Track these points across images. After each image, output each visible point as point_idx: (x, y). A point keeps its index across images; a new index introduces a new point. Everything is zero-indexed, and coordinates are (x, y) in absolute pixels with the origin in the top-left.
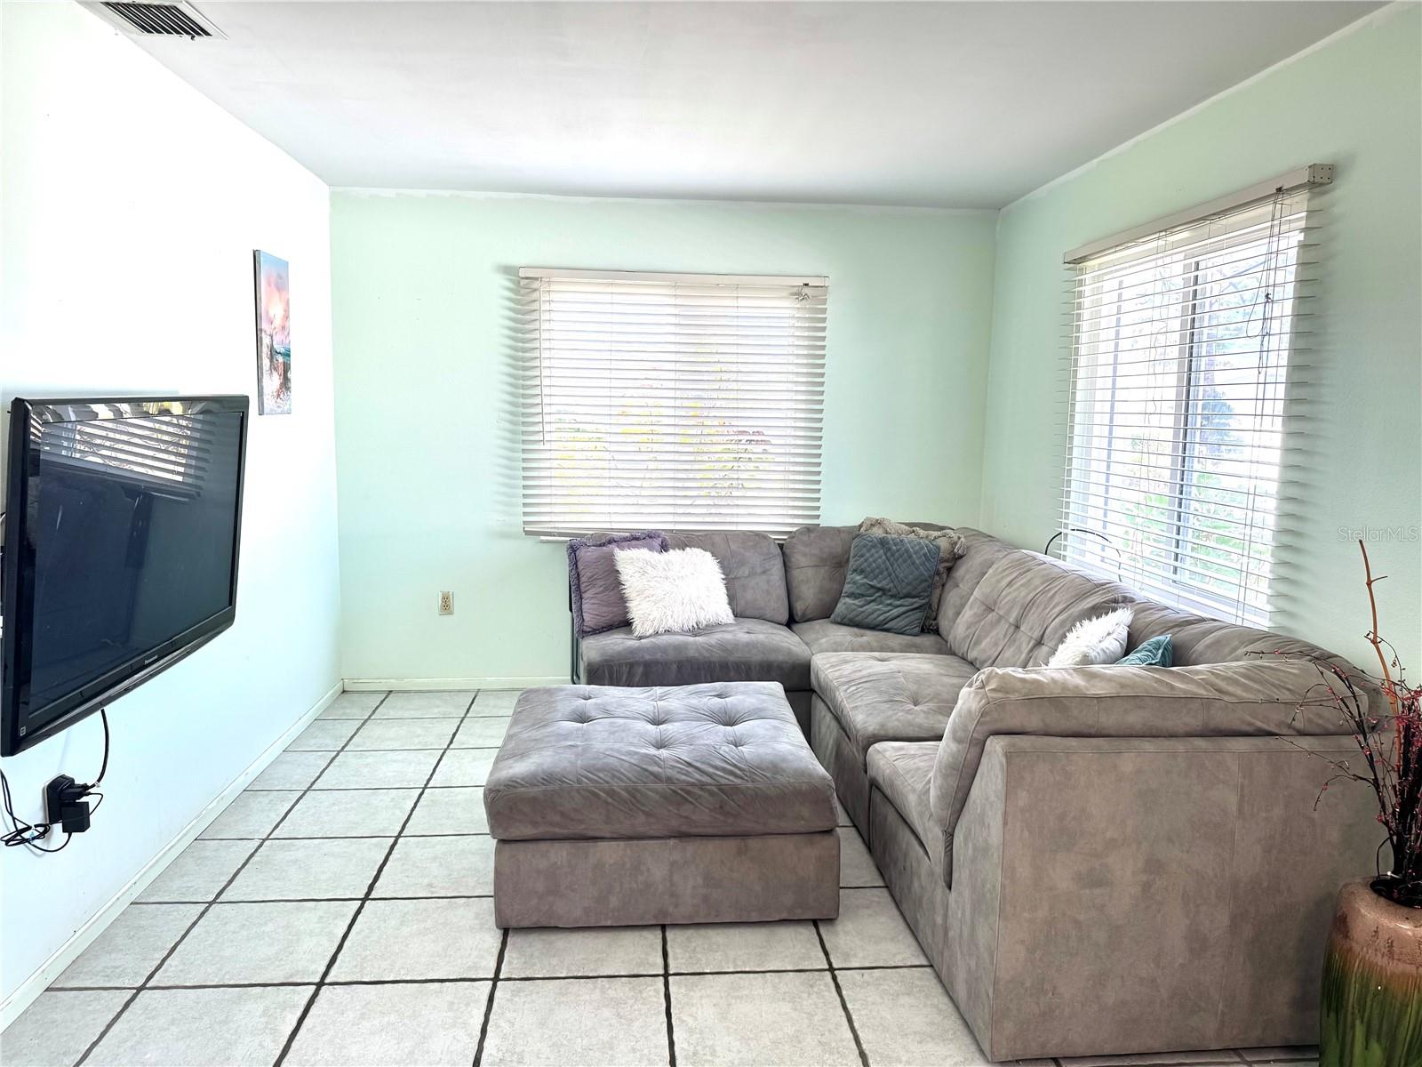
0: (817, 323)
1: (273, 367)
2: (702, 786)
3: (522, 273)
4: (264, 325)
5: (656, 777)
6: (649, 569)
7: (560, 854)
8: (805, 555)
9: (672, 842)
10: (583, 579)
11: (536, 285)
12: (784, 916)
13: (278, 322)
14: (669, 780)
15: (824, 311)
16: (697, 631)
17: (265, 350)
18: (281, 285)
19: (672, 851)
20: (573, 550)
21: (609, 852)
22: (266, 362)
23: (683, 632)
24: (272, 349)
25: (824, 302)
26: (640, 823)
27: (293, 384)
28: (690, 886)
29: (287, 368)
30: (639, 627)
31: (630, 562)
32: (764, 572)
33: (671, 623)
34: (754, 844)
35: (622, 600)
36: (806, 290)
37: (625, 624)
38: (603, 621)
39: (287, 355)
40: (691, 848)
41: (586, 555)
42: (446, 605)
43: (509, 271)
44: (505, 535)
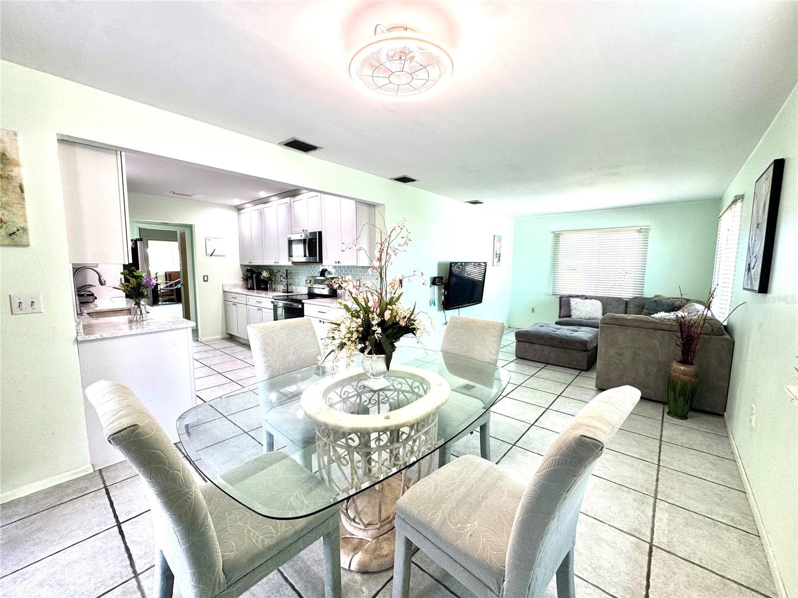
0: (646, 240)
1: (497, 257)
2: (557, 337)
3: (556, 233)
4: (495, 249)
5: (548, 335)
6: (579, 303)
7: (527, 345)
8: (632, 304)
9: (550, 347)
10: (562, 305)
11: (560, 235)
12: (573, 367)
13: (498, 248)
14: (551, 335)
15: (648, 235)
16: (590, 319)
17: (495, 254)
18: (499, 241)
19: (550, 349)
20: (561, 298)
21: (537, 347)
22: (495, 256)
23: (585, 319)
24: (496, 254)
25: (648, 233)
26: (543, 342)
27: (501, 260)
28: (553, 356)
29: (500, 257)
30: (573, 317)
31: (573, 301)
32: (618, 308)
33: (582, 316)
34: (568, 351)
35: (570, 310)
36: (641, 230)
37: (570, 316)
38: (565, 315)
39: (500, 254)
40: (554, 349)
41: (563, 299)
42: (533, 311)
43: (554, 232)
44: (548, 295)
